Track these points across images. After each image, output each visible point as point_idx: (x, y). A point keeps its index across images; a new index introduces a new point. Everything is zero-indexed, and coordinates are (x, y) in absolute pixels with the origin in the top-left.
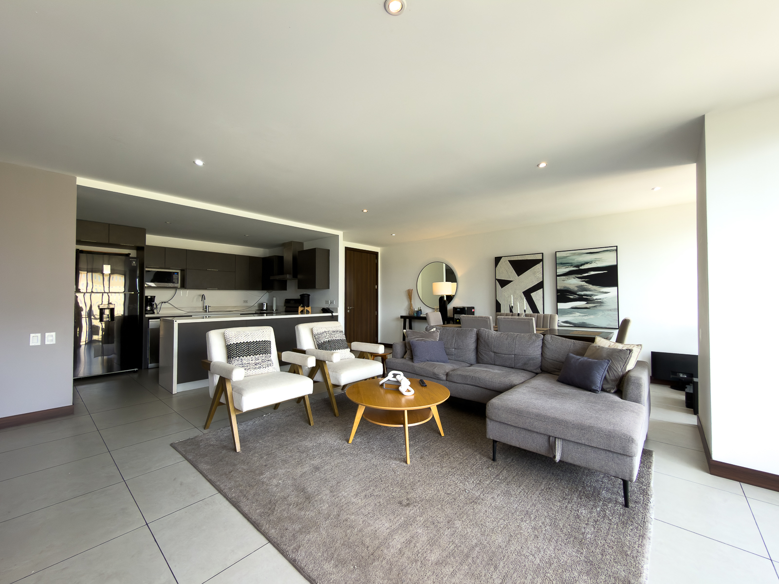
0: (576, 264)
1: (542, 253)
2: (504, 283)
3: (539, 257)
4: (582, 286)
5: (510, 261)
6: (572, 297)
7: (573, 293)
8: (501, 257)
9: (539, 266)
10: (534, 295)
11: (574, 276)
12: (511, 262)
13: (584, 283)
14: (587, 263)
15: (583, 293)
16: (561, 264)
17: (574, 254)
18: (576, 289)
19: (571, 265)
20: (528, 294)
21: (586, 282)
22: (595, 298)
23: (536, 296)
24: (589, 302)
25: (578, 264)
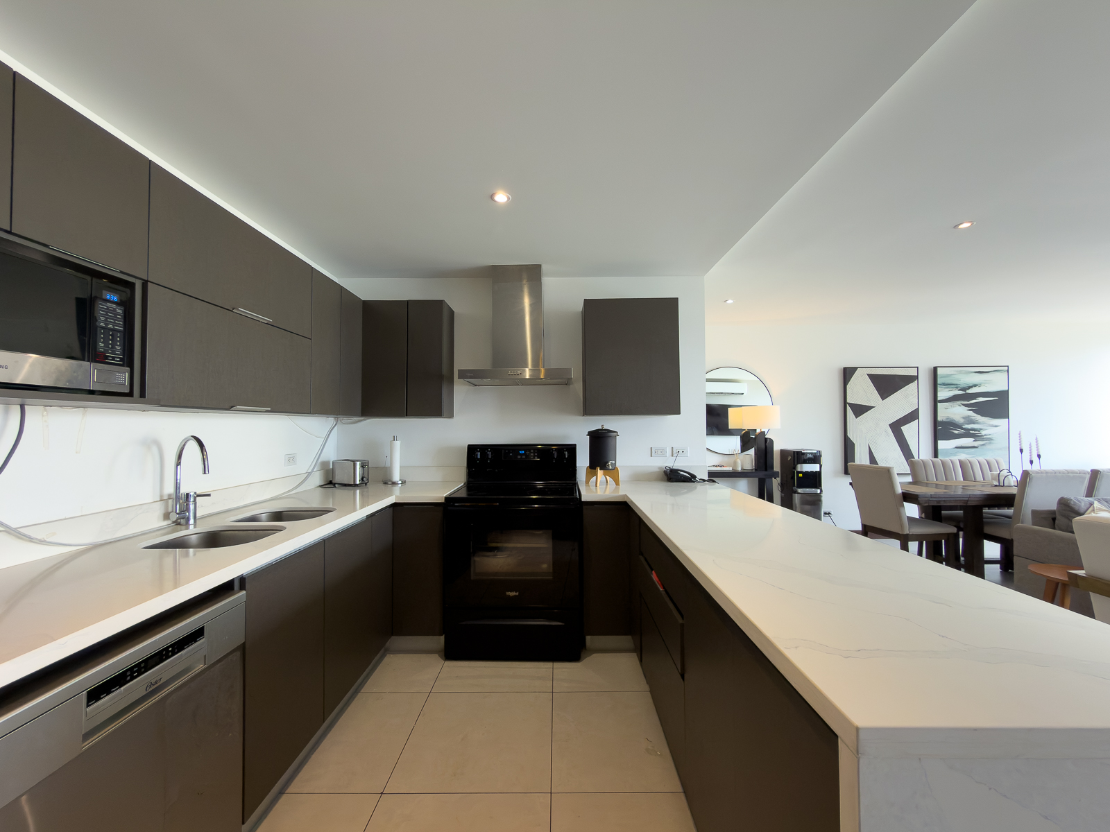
0: (962, 386)
1: (918, 367)
2: (860, 410)
3: (913, 372)
4: (969, 416)
5: (870, 376)
6: (956, 432)
7: (958, 426)
8: (855, 369)
9: (913, 385)
10: (905, 429)
11: (959, 402)
12: (872, 377)
13: (971, 413)
14: (975, 386)
15: (969, 426)
16: (944, 384)
17: (960, 372)
18: (962, 421)
19: (955, 386)
20: (896, 427)
21: (974, 411)
22: (983, 433)
23: (909, 430)
24: (978, 438)
25: (965, 386)
